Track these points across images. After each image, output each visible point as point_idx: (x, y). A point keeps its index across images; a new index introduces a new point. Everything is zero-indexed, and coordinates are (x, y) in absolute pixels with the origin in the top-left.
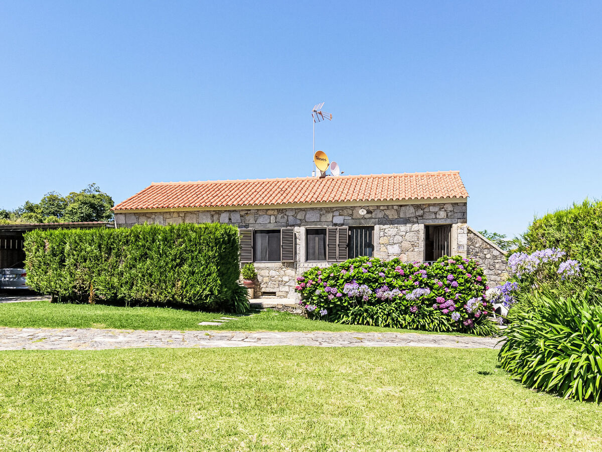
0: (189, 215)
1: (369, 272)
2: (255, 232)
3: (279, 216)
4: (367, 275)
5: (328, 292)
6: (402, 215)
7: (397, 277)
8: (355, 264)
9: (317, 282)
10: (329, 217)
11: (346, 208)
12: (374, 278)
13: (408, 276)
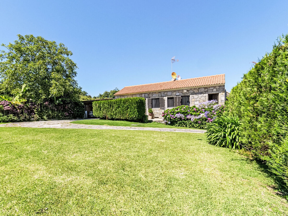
0: (134, 95)
1: (184, 110)
2: (152, 99)
3: (159, 94)
4: (183, 111)
5: (171, 117)
6: (200, 91)
7: (194, 111)
8: (180, 108)
9: (168, 114)
10: (175, 93)
11: (180, 90)
12: (186, 112)
13: (198, 111)
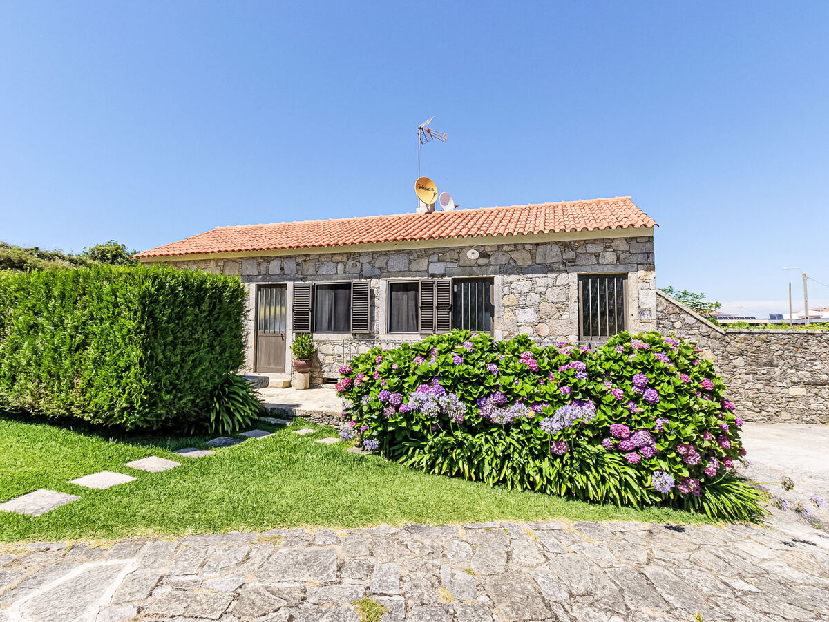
0: (229, 263)
1: (466, 362)
2: (316, 288)
3: (350, 264)
4: (460, 369)
5: (383, 403)
6: (539, 260)
7: (522, 374)
8: (439, 347)
9: (371, 377)
10: (422, 265)
11: (449, 249)
12: (475, 376)
13: (546, 374)
